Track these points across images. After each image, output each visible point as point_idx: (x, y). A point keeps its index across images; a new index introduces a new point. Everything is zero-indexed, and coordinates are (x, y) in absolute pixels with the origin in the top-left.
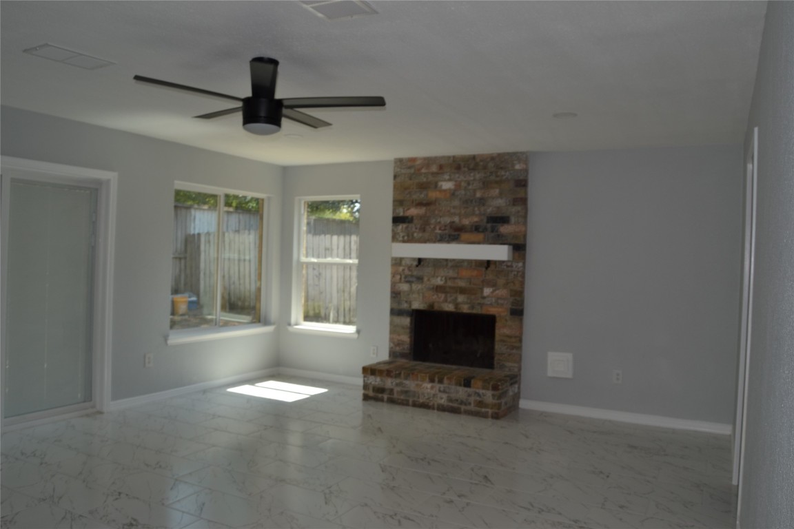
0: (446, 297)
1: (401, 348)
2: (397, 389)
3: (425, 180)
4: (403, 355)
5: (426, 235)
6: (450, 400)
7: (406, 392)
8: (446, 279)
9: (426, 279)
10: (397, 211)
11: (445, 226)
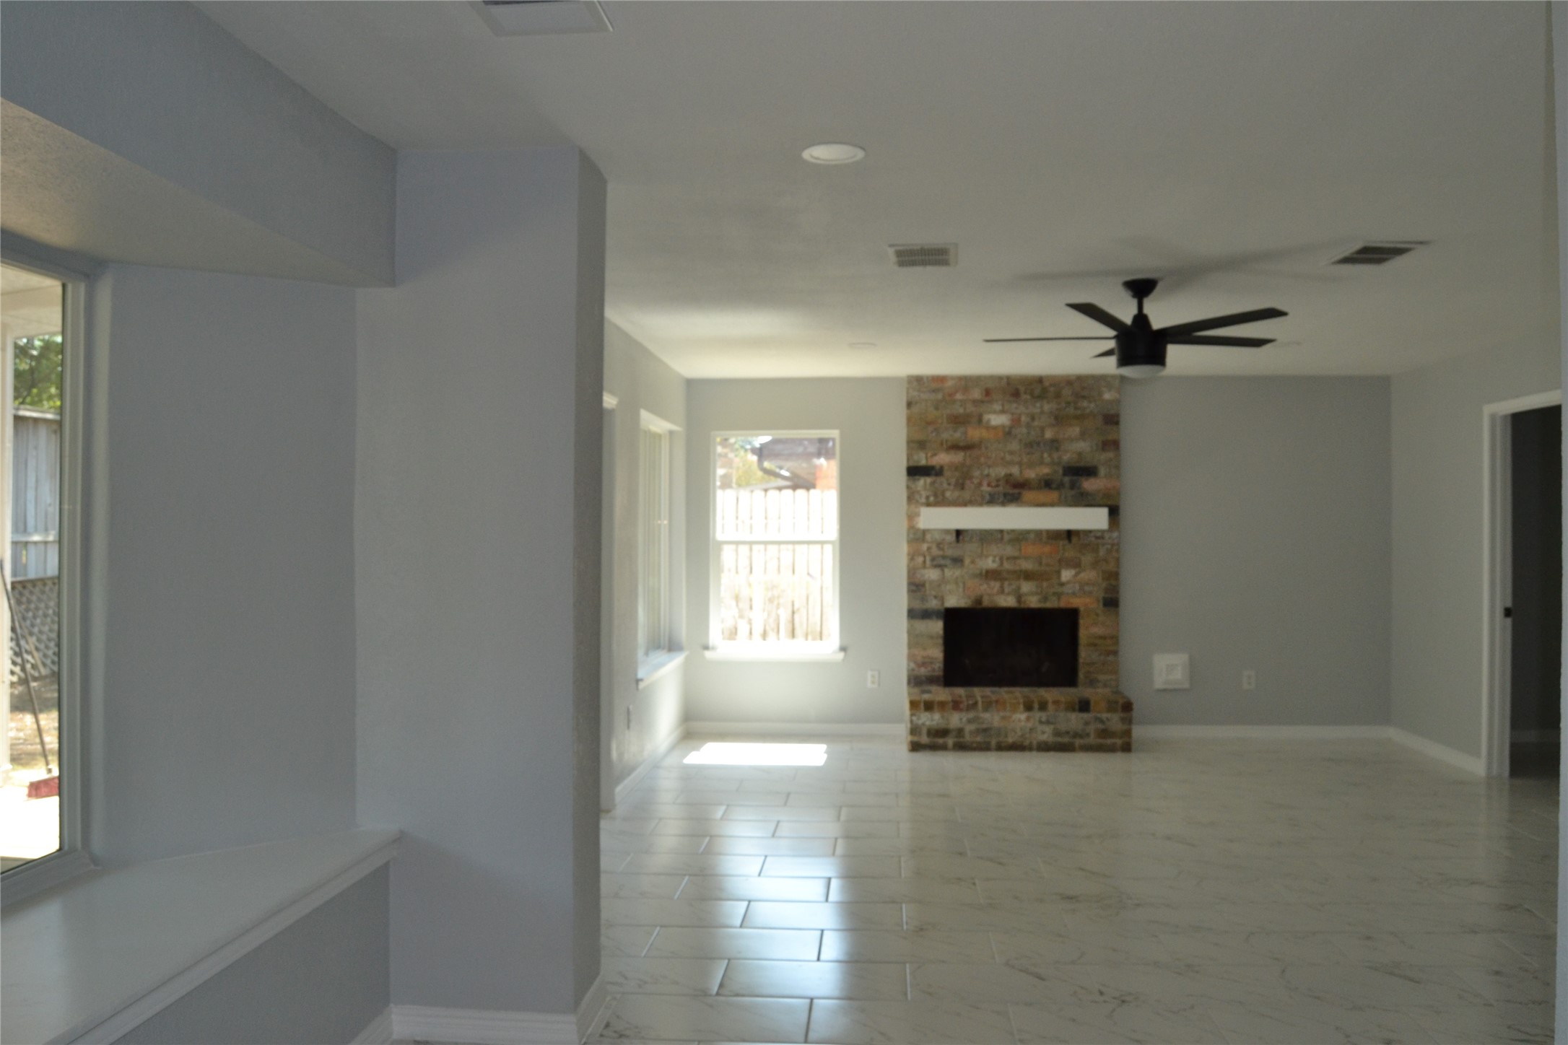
0: (1002, 587)
1: (929, 669)
2: (969, 728)
3: (961, 411)
4: (931, 680)
5: (967, 495)
6: (1057, 733)
7: (985, 730)
8: (1001, 559)
9: (967, 561)
10: (915, 457)
11: (998, 480)
